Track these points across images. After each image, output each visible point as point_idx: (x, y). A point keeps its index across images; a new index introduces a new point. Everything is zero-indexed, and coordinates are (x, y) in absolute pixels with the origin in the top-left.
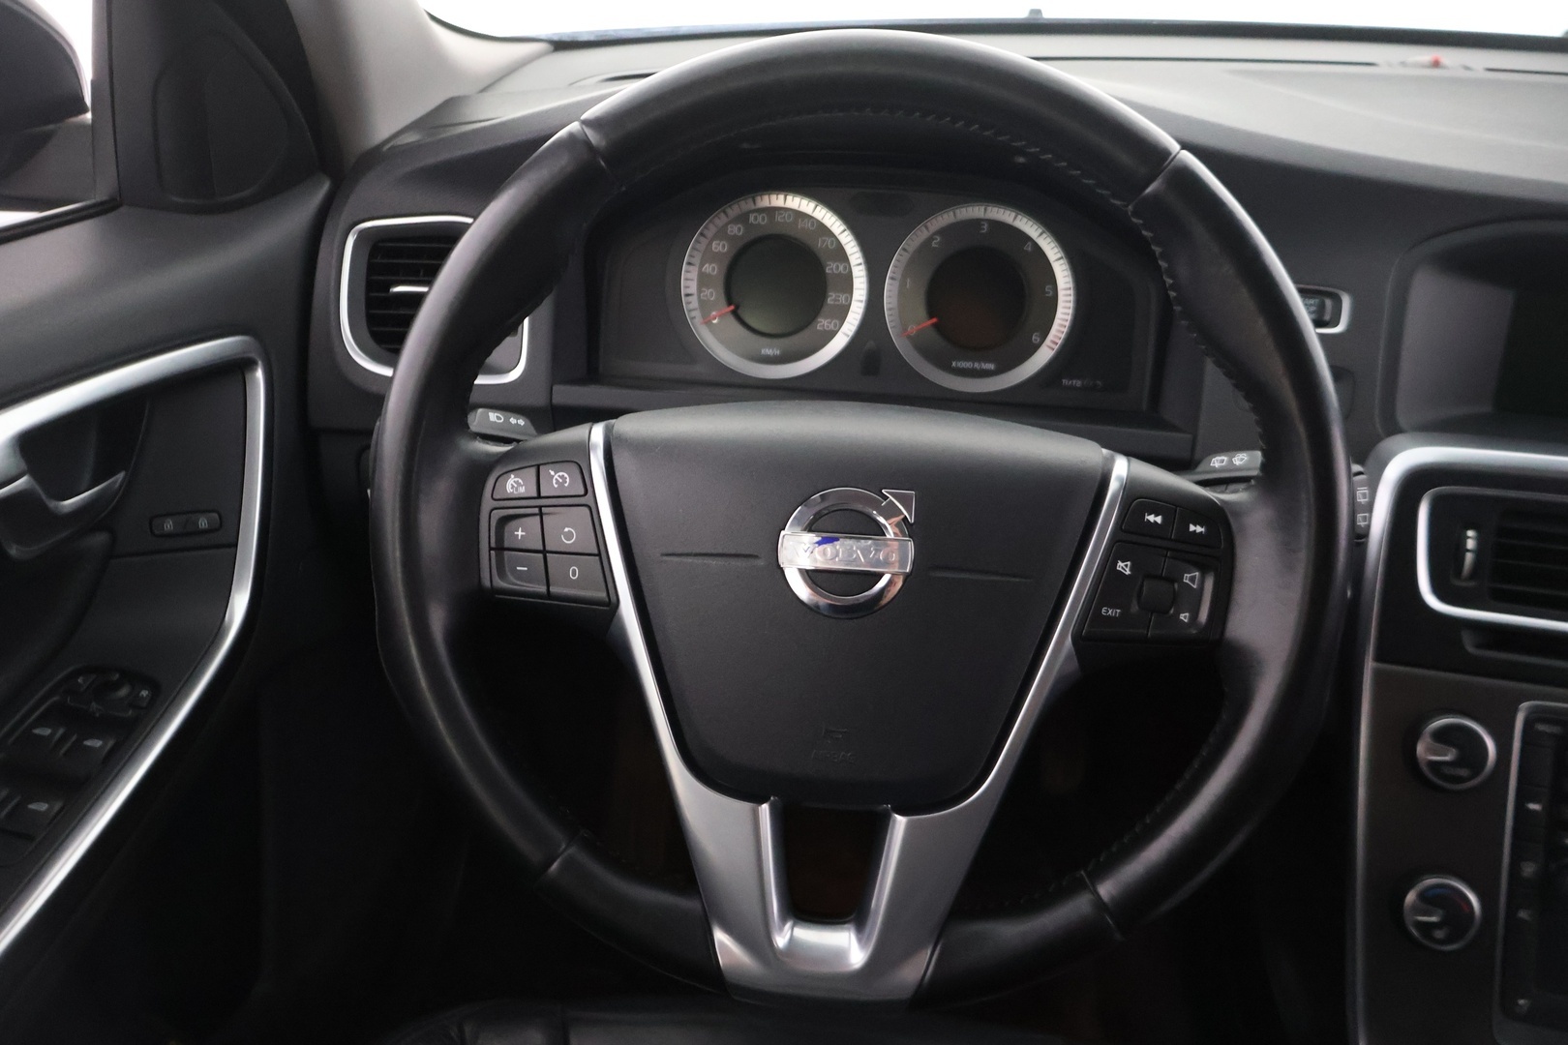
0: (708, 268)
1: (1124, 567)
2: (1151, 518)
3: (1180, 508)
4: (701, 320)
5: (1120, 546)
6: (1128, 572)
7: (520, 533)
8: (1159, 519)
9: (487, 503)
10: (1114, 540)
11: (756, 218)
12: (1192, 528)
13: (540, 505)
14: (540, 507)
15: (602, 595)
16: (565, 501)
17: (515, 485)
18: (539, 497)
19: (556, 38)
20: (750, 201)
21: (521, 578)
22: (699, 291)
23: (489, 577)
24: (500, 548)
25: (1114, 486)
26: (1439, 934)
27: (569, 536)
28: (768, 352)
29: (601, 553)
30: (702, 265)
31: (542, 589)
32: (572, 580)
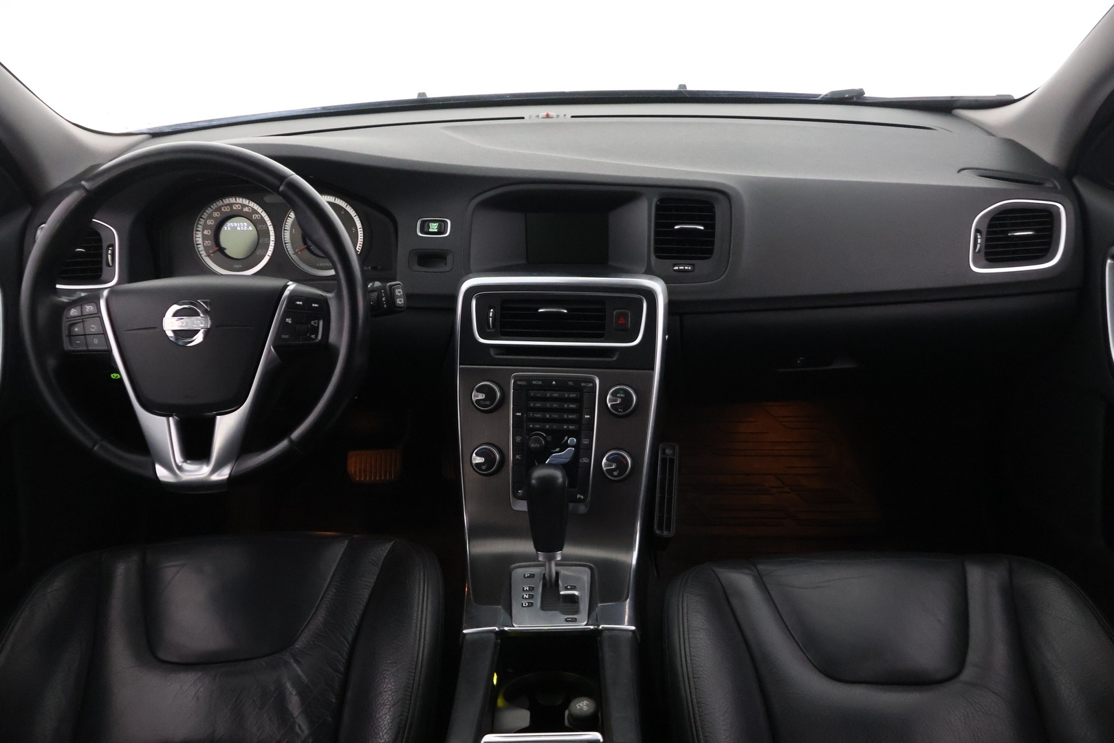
0: (206, 232)
1: (289, 320)
2: (298, 303)
3: (308, 299)
4: (205, 254)
5: (287, 314)
6: (290, 322)
7: (76, 329)
8: (301, 303)
9: (64, 320)
10: (285, 311)
11: (225, 209)
12: (313, 305)
13: (83, 318)
14: (82, 319)
15: (106, 348)
16: (91, 315)
17: (74, 312)
18: (82, 315)
19: (151, 132)
20: (221, 201)
21: (78, 345)
22: (203, 243)
23: (67, 347)
24: (70, 335)
25: (287, 293)
26: (484, 467)
27: (93, 328)
28: (237, 266)
29: (105, 333)
30: (203, 231)
31: (85, 348)
32: (95, 344)
